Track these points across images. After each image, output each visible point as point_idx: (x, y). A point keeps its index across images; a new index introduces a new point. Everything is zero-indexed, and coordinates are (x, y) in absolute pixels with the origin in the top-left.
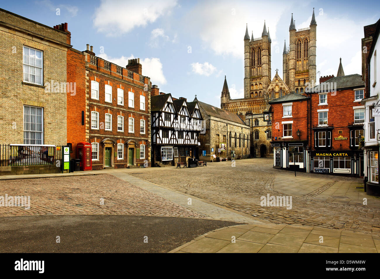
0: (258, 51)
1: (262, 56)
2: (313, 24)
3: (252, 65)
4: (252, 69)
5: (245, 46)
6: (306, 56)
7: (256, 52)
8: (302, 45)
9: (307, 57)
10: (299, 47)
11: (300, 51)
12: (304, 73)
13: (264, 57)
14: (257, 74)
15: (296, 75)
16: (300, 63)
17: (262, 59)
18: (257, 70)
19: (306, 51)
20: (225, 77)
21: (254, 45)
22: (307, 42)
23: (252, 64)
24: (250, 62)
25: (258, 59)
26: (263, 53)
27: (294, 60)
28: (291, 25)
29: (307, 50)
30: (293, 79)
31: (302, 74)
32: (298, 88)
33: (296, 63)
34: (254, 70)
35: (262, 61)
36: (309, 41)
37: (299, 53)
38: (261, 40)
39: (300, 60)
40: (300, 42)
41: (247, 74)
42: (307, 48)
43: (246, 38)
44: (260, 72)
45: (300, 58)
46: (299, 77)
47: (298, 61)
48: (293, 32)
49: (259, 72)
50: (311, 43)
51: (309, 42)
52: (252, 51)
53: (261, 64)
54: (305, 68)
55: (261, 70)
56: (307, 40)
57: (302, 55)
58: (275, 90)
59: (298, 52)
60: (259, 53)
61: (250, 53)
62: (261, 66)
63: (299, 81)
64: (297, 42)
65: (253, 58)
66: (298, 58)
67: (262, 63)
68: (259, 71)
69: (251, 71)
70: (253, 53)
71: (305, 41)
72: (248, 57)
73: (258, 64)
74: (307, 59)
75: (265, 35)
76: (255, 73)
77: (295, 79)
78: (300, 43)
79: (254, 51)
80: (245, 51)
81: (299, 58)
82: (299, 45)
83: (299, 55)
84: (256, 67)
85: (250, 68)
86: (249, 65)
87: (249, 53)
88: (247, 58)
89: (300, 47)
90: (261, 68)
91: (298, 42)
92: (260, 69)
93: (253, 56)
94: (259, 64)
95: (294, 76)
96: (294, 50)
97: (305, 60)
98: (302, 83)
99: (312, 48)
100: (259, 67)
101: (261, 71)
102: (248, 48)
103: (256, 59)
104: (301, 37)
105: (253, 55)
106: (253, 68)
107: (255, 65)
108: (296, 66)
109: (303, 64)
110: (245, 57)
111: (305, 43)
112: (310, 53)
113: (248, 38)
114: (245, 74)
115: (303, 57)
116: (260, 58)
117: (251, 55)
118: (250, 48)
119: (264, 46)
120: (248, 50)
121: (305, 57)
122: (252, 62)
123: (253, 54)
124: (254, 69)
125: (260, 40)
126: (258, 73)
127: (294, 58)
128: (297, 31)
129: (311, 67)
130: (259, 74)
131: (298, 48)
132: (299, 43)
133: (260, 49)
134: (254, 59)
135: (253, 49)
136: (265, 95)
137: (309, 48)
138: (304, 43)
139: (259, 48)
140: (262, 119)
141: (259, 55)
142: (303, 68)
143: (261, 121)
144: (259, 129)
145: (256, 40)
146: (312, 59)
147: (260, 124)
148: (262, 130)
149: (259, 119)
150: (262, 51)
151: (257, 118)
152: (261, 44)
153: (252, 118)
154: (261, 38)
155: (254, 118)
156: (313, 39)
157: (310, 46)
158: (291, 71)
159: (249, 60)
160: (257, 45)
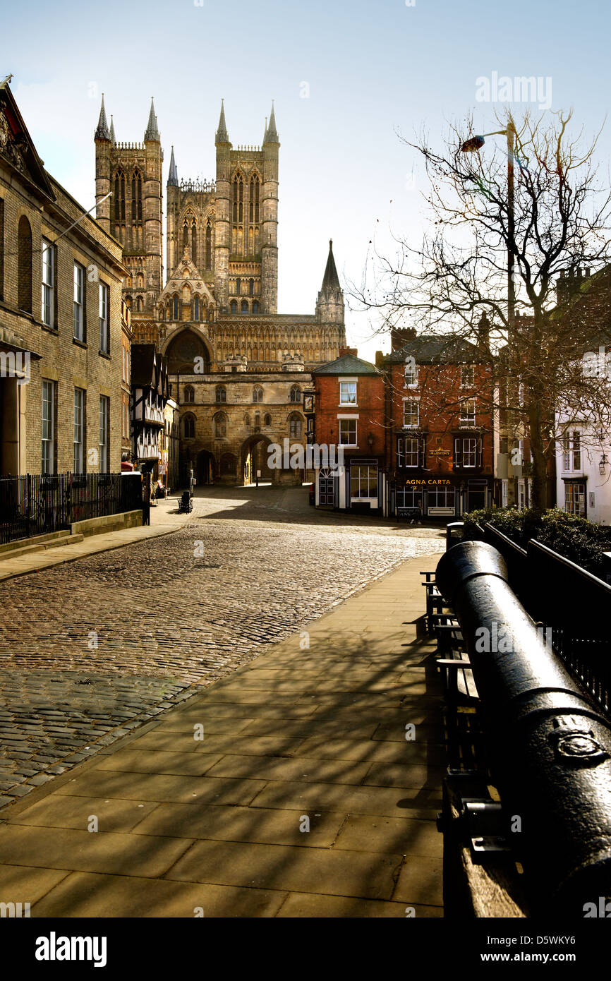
0: (134, 180)
1: (143, 197)
2: (271, 138)
3: (117, 218)
4: (117, 229)
5: (97, 159)
6: (254, 219)
7: (127, 181)
8: (246, 187)
9: (257, 221)
10: (238, 191)
11: (241, 204)
12: (250, 263)
13: (150, 200)
14: (131, 245)
15: (232, 264)
16: (241, 234)
17: (144, 206)
18: (131, 233)
19: (254, 207)
21: (123, 159)
22: (257, 184)
23: (117, 212)
24: (111, 207)
25: (134, 201)
26: (148, 187)
27: (227, 224)
28: (220, 127)
29: (257, 205)
31: (245, 264)
32: (237, 298)
33: (231, 233)
34: (120, 233)
35: (146, 210)
36: (261, 180)
37: (238, 208)
38: (143, 150)
39: (241, 227)
40: (241, 178)
42: (257, 198)
43: (100, 136)
44: (138, 241)
45: (241, 221)
46: (239, 272)
47: (235, 227)
48: (224, 150)
49: (135, 240)
50: (265, 189)
51: (263, 184)
52: (117, 176)
53: (140, 218)
54: (251, 248)
55: (140, 234)
56: (258, 180)
57: (246, 213)
58: (181, 298)
59: (235, 204)
60: (137, 185)
61: (111, 181)
62: (141, 225)
63: (239, 281)
64: (233, 178)
65: (120, 197)
66: (235, 220)
67: (144, 217)
68: (134, 236)
70: (120, 183)
71: (252, 179)
72: (106, 192)
73: (134, 218)
74: (257, 228)
75: (152, 137)
76: (126, 242)
77: (229, 275)
78: (241, 183)
79: (123, 176)
80: (97, 171)
81: (238, 220)
82: (238, 185)
83: (238, 212)
85: (111, 227)
86: (108, 217)
87: (109, 182)
88: (103, 193)
89: (241, 193)
90: (140, 229)
91: (236, 179)
92: (137, 231)
93: (120, 193)
94: (137, 217)
95: (227, 267)
96: (228, 197)
97: (251, 228)
98: (245, 286)
99: (271, 202)
100: (135, 225)
101: (140, 237)
102: (106, 166)
103: (127, 202)
104: (242, 166)
105: (120, 189)
106: (118, 225)
107: (124, 218)
108: (230, 240)
109: (247, 238)
110: (97, 189)
111: (252, 183)
112: (266, 215)
113: (106, 136)
115: (247, 220)
116: (140, 202)
117: (114, 187)
118: (112, 168)
119: (150, 170)
120: (106, 171)
121: (251, 221)
122: (117, 208)
123: (120, 186)
124: (123, 230)
125: (140, 150)
126: (132, 242)
127: (228, 219)
128: (235, 148)
129: (268, 249)
130: (135, 245)
131: (236, 195)
132: (238, 182)
133: (140, 176)
134: (123, 201)
135: (120, 172)
136: (156, 309)
137: (261, 199)
138: (249, 182)
139: (136, 172)
140: (204, 386)
141: (137, 192)
142: (247, 248)
143: (202, 392)
144: (195, 413)
145: (128, 146)
146: (270, 231)
147: (198, 398)
148: (203, 415)
149: (196, 386)
150: (145, 182)
151: (191, 383)
152: (143, 161)
153: (178, 383)
154: (141, 146)
155: (182, 382)
156: (273, 180)
157: (265, 196)
158: (220, 253)
160: (130, 163)
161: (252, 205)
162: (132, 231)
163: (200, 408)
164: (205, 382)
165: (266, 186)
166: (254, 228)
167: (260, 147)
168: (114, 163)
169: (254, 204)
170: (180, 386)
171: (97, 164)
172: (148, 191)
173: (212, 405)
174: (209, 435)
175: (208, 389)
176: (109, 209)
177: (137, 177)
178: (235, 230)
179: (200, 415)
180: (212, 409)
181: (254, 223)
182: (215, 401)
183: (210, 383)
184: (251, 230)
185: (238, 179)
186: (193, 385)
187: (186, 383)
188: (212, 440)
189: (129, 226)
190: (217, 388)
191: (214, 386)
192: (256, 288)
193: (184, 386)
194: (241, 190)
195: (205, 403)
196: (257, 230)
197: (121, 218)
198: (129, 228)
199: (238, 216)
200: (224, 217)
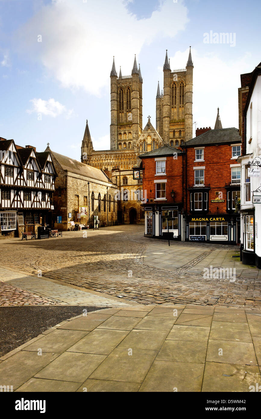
0: (127, 92)
1: (131, 98)
2: (190, 65)
3: (120, 109)
4: (120, 114)
5: (111, 85)
6: (182, 103)
7: (124, 93)
8: (178, 89)
9: (183, 103)
10: (174, 91)
11: (175, 97)
12: (180, 123)
13: (134, 100)
14: (126, 120)
15: (171, 124)
16: (175, 110)
17: (131, 103)
18: (126, 115)
19: (182, 97)
20: (87, 122)
21: (122, 83)
22: (183, 86)
23: (120, 107)
25: (127, 101)
26: (133, 94)
27: (169, 107)
28: (165, 63)
29: (183, 96)
30: (167, 129)
31: (177, 124)
32: (173, 140)
33: (170, 110)
34: (122, 116)
35: (132, 105)
36: (185, 84)
37: (174, 99)
38: (131, 78)
39: (175, 107)
40: (176, 85)
41: (114, 120)
42: (183, 93)
43: (113, 75)
45: (175, 104)
46: (174, 128)
47: (173, 108)
48: (167, 73)
50: (187, 88)
51: (185, 86)
52: (120, 91)
53: (130, 108)
54: (180, 116)
56: (183, 84)
57: (178, 101)
58: (146, 141)
59: (173, 97)
60: (129, 94)
61: (117, 94)
62: (130, 111)
63: (174, 132)
64: (172, 85)
65: (121, 100)
66: (173, 104)
67: (132, 108)
69: (118, 117)
70: (121, 94)
71: (181, 85)
72: (115, 98)
73: (127, 109)
74: (183, 107)
75: (136, 73)
76: (124, 119)
77: (170, 129)
78: (176, 87)
79: (123, 91)
80: (111, 90)
82: (174, 88)
83: (174, 100)
84: (125, 112)
85: (117, 113)
86: (116, 109)
87: (116, 94)
88: (114, 99)
89: (176, 92)
91: (173, 85)
93: (121, 98)
94: (129, 108)
95: (169, 126)
96: (169, 94)
97: (180, 107)
98: (178, 134)
99: (189, 94)
100: (128, 111)
102: (115, 87)
103: (124, 102)
106: (120, 112)
107: (123, 109)
108: (170, 114)
109: (178, 112)
110: (111, 98)
111: (181, 87)
112: (186, 100)
113: (115, 75)
114: (112, 120)
115: (178, 104)
116: (130, 101)
117: (119, 96)
118: (118, 88)
119: (134, 86)
120: (115, 89)
121: (180, 104)
122: (120, 105)
123: (121, 95)
124: (123, 114)
125: (130, 79)
127: (169, 104)
128: (172, 72)
129: (187, 116)
131: (173, 93)
132: (174, 87)
133: (130, 90)
134: (123, 102)
135: (121, 89)
136: (136, 147)
137: (185, 93)
138: (179, 86)
139: (128, 88)
141: (129, 97)
144: (128, 189)
146: (188, 107)
150: (132, 92)
151: (126, 175)
152: (131, 83)
154: (130, 77)
156: (190, 83)
157: (186, 91)
158: (165, 120)
159: (116, 102)
160: (126, 85)
161: (180, 96)
164: (132, 174)
166: (181, 107)
167: (184, 69)
168: (118, 86)
171: (111, 87)
172: (133, 96)
176: (116, 106)
177: (128, 91)
181: (181, 105)
185: (174, 85)
192: (182, 134)
194: (176, 90)
196: (183, 108)
197: (122, 109)
198: (125, 113)
199: (174, 102)
200: (167, 103)
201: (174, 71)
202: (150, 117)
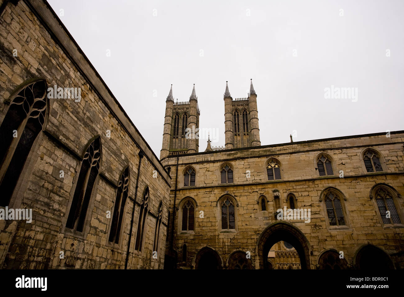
0: (184, 118)
1: (188, 124)
2: (253, 94)
3: (174, 135)
4: (174, 140)
5: (166, 109)
7: (181, 118)
8: (241, 116)
9: (247, 131)
10: (237, 118)
11: (238, 124)
13: (191, 124)
14: (180, 147)
16: (239, 138)
18: (181, 141)
21: (179, 109)
22: (246, 114)
23: (174, 132)
24: (171, 129)
25: (183, 127)
26: (190, 119)
27: (232, 133)
28: (226, 91)
29: (247, 124)
33: (233, 138)
34: (175, 141)
36: (248, 112)
37: (237, 126)
38: (189, 104)
39: (239, 135)
40: (238, 113)
41: (166, 144)
42: (247, 120)
43: (169, 99)
44: (184, 145)
45: (239, 132)
47: (236, 135)
48: (228, 101)
49: (182, 144)
51: (249, 114)
52: (176, 116)
54: (245, 145)
56: (246, 112)
57: (241, 128)
59: (235, 124)
60: (185, 119)
61: (172, 118)
64: (233, 112)
65: (176, 125)
66: (236, 131)
68: (182, 142)
69: (171, 142)
71: (243, 112)
72: (170, 122)
73: (183, 134)
74: (248, 134)
75: (193, 100)
76: (178, 145)
78: (238, 115)
79: (178, 116)
80: (166, 114)
81: (237, 131)
82: (237, 116)
83: (237, 128)
85: (171, 138)
86: (170, 133)
88: (168, 122)
89: (238, 119)
91: (235, 113)
92: (184, 140)
93: (177, 123)
96: (231, 120)
97: (245, 135)
99: (254, 120)
100: (183, 137)
101: (185, 143)
102: (170, 111)
103: (180, 127)
104: (238, 107)
106: (174, 138)
107: (178, 134)
108: (234, 141)
109: (242, 139)
110: (165, 122)
111: (243, 115)
112: (251, 126)
113: (172, 100)
114: (163, 144)
115: (242, 131)
116: (186, 126)
117: (174, 121)
118: (173, 113)
119: (192, 112)
120: (170, 113)
121: (244, 131)
122: (175, 130)
123: (177, 120)
124: (177, 140)
125: (187, 104)
126: (181, 145)
127: (232, 130)
128: (234, 100)
129: (255, 142)
130: (182, 147)
131: (235, 121)
132: (236, 114)
133: (187, 116)
134: (178, 127)
135: (177, 115)
137: (249, 120)
139: (185, 114)
140: (206, 165)
141: (185, 122)
142: (243, 144)
143: (204, 173)
144: (196, 198)
145: (182, 103)
146: (255, 133)
147: (200, 181)
148: (206, 200)
149: (197, 167)
150: (189, 117)
151: (192, 163)
152: (188, 109)
153: (177, 165)
154: (188, 103)
155: (182, 164)
156: (255, 110)
157: (251, 118)
158: (228, 147)
159: (170, 126)
160: (182, 111)
161: (244, 124)
162: (181, 140)
163: (202, 191)
164: (208, 162)
165: (251, 113)
166: (246, 134)
167: (247, 98)
168: (174, 111)
169: (245, 123)
170: (179, 168)
171: (166, 111)
172: (190, 121)
173: (217, 187)
174: (212, 226)
175: (211, 169)
176: (170, 130)
177: (185, 116)
178: (236, 136)
179: (202, 200)
180: (217, 191)
181: (246, 132)
182: (220, 182)
183: (214, 162)
184: (245, 136)
185: (236, 113)
186: (194, 166)
187: (186, 164)
188: (217, 233)
189: (180, 137)
190: (222, 167)
191: (219, 164)
193: (183, 167)
195: (208, 185)
196: (248, 136)
197: (176, 135)
198: (180, 139)
199: (237, 130)
200: (229, 129)
201: (236, 99)
202: (211, 142)
